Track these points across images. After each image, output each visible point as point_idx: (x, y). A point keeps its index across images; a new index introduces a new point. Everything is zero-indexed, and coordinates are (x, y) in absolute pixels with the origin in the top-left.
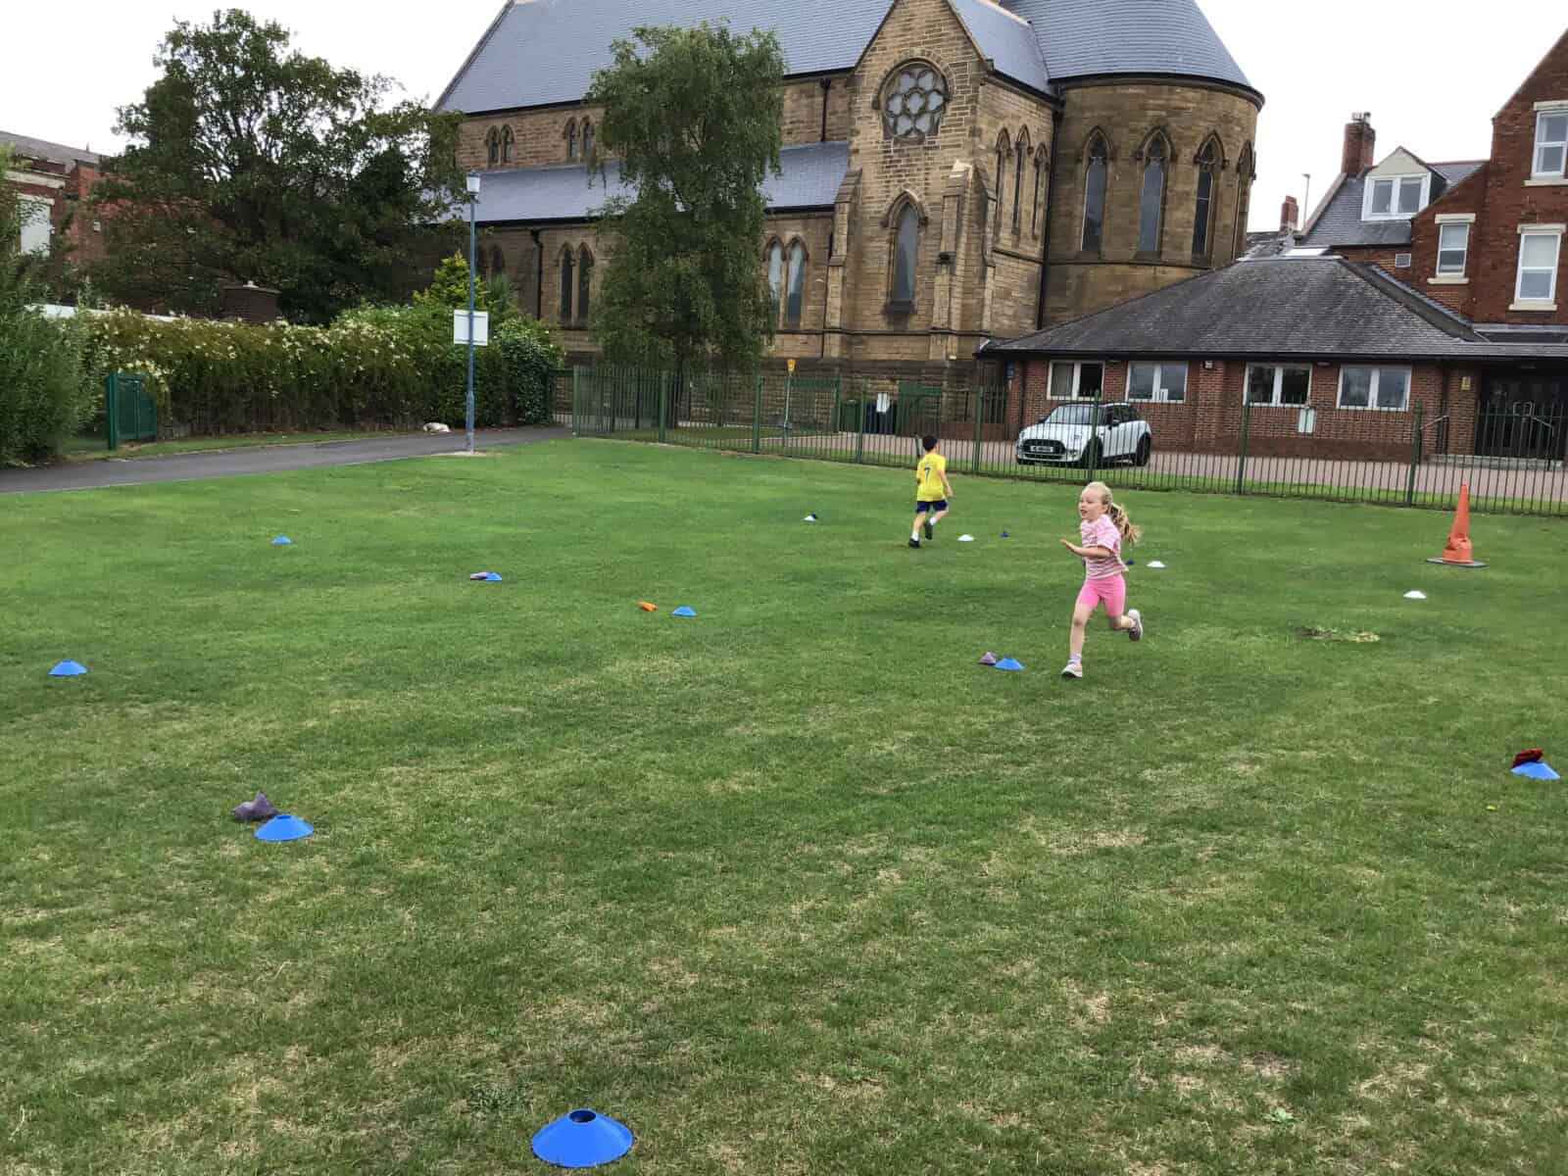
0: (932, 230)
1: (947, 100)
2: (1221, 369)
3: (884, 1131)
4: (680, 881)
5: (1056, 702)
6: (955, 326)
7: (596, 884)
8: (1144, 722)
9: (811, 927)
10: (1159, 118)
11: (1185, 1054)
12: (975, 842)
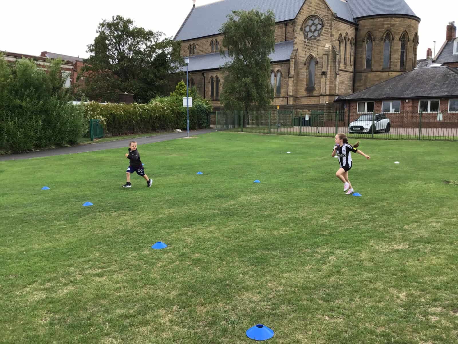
0: (319, 65)
1: (323, 26)
2: (411, 101)
3: (346, 332)
4: (271, 260)
5: (374, 206)
6: (328, 93)
7: (248, 261)
8: (402, 211)
9: (312, 273)
10: (388, 27)
11: (432, 310)
12: (356, 248)
